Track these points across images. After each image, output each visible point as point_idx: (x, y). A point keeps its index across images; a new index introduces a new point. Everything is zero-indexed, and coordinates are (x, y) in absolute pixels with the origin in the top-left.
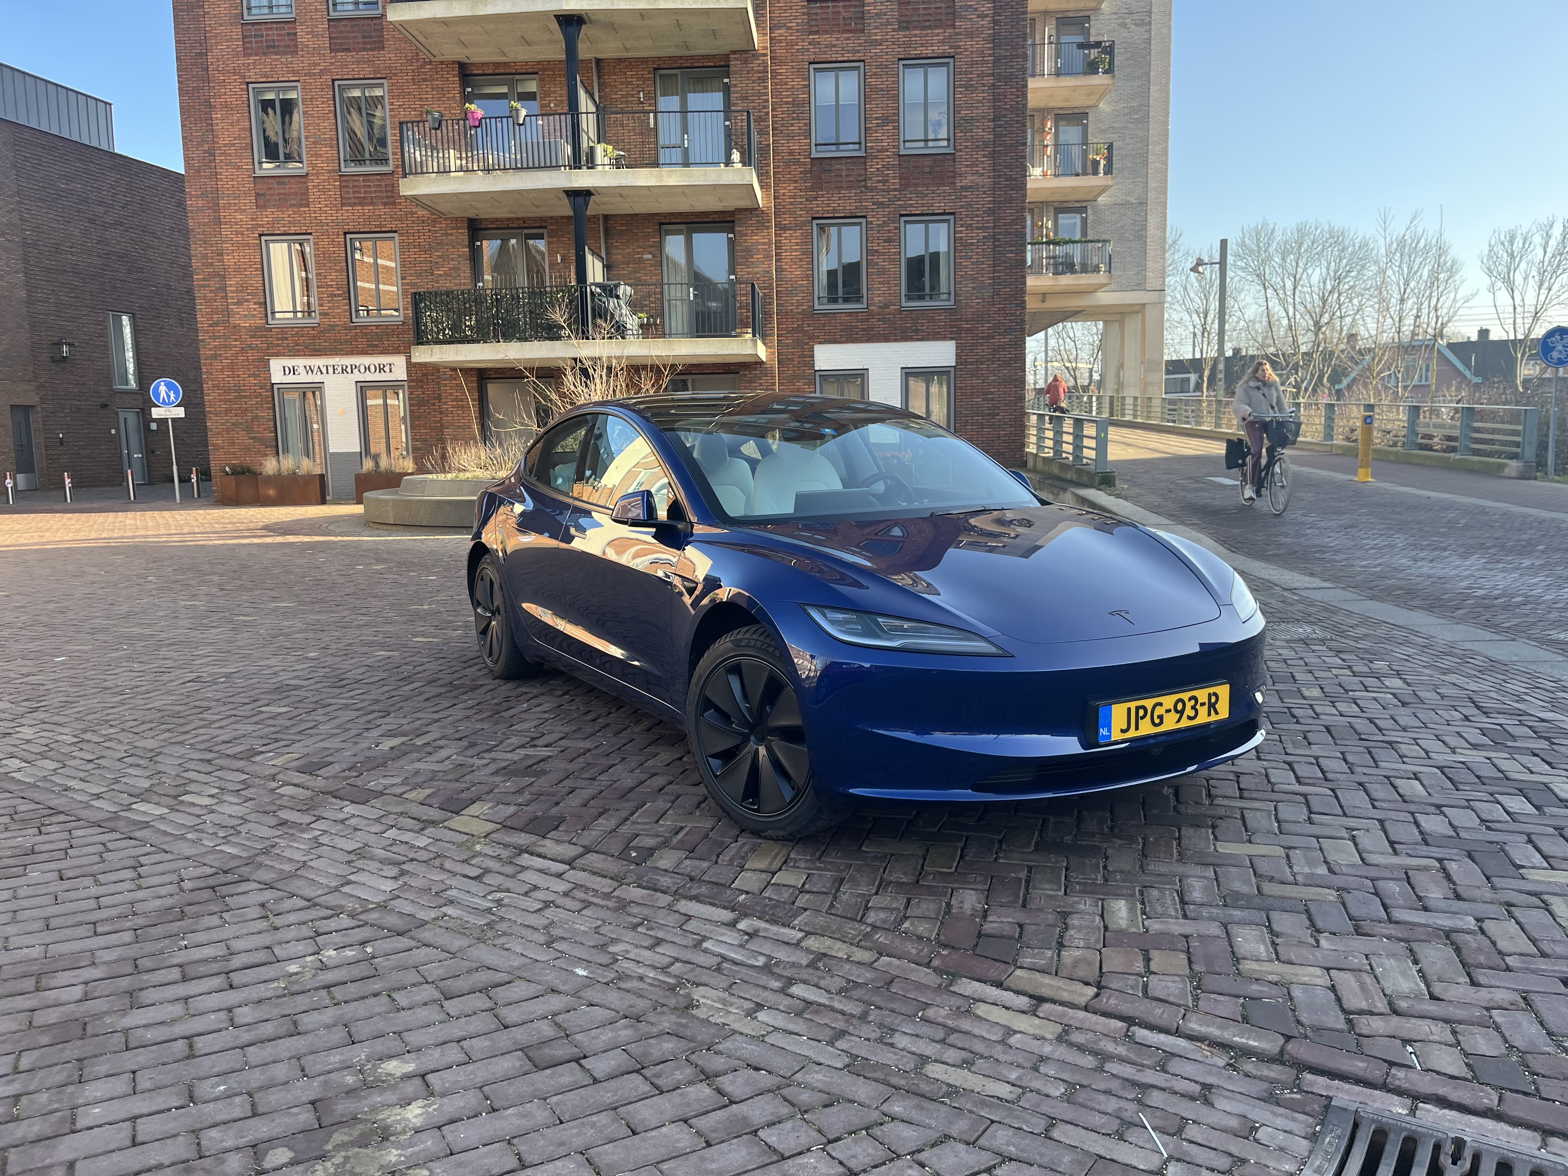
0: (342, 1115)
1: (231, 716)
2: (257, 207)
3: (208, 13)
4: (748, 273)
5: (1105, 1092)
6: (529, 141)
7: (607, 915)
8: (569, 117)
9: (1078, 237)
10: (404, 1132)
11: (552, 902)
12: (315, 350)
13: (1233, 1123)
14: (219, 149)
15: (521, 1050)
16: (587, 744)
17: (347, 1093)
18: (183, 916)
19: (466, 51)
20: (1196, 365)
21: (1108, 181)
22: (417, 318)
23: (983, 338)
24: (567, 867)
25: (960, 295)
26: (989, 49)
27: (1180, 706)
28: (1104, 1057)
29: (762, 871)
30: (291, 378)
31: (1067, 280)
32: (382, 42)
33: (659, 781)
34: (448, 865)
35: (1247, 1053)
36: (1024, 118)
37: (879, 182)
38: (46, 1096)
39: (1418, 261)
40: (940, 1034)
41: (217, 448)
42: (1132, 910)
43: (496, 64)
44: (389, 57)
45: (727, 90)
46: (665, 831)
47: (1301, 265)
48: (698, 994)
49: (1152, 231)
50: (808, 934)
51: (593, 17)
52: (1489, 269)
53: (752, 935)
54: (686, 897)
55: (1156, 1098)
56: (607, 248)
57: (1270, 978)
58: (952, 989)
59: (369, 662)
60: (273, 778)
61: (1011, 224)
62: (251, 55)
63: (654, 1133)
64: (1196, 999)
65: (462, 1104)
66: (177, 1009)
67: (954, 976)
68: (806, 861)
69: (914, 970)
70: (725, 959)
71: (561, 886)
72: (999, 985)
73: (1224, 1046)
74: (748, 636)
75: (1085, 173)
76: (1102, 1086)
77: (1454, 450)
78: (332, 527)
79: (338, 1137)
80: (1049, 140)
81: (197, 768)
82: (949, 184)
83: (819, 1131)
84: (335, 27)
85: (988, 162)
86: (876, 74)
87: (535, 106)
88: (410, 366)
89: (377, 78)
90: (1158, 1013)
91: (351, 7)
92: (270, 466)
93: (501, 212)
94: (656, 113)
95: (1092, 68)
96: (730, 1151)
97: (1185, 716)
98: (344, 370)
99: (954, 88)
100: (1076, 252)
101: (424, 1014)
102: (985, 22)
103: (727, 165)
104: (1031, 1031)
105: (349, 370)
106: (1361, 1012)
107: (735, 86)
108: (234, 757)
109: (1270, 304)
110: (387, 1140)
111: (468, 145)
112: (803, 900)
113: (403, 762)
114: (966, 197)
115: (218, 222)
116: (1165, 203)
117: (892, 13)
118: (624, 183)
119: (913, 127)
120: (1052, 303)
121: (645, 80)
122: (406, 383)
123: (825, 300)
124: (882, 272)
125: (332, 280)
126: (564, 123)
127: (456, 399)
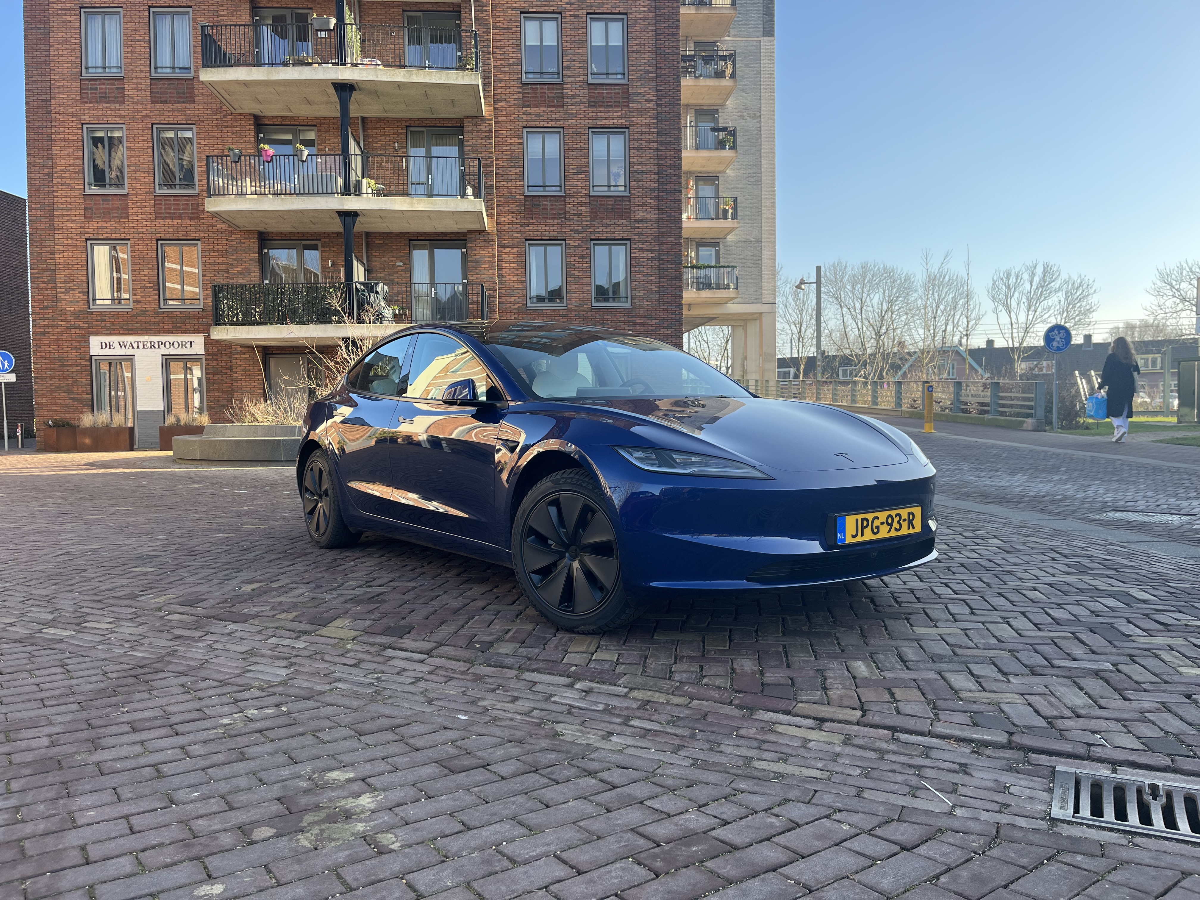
0: (306, 805)
1: (106, 574)
2: (85, 218)
3: (54, 70)
4: (477, 278)
5: (890, 771)
6: (310, 174)
7: (469, 684)
8: (342, 157)
9: (713, 264)
10: (363, 812)
11: (422, 678)
12: (128, 330)
13: (991, 784)
14: (56, 173)
15: (437, 762)
16: (413, 584)
17: (305, 792)
18: (115, 693)
19: (260, 107)
20: (794, 362)
21: (735, 224)
22: (216, 305)
23: (652, 330)
24: (426, 656)
25: (634, 299)
26: (654, 123)
27: (890, 521)
28: (882, 752)
29: (583, 653)
30: (107, 352)
31: (706, 294)
32: (193, 97)
33: (480, 603)
34: (327, 658)
35: (986, 744)
36: (680, 173)
37: (575, 214)
38: (42, 806)
39: (945, 290)
40: (755, 744)
41: (41, 406)
42: (868, 666)
43: (284, 118)
44: (198, 108)
45: (461, 144)
46: (497, 631)
47: (865, 291)
48: (559, 728)
49: (765, 261)
50: (631, 689)
51: (361, 86)
52: (993, 297)
53: (588, 692)
54: (528, 671)
55: (928, 773)
56: (368, 257)
57: (984, 700)
58: (753, 717)
59: (211, 540)
60: (160, 609)
61: (671, 248)
62: (87, 103)
63: (564, 806)
64: (936, 715)
65: (403, 795)
66: (138, 749)
67: (752, 709)
68: (614, 646)
69: (720, 707)
70: (571, 706)
71: (426, 668)
72: (789, 713)
73: (967, 741)
74: (565, 476)
75: (717, 218)
76: (888, 768)
77: (987, 412)
78: (145, 464)
79: (309, 818)
80: (691, 194)
81: (90, 605)
82: (626, 218)
83: (690, 800)
84: (155, 84)
85: (654, 203)
86: (572, 137)
87: (314, 150)
88: (209, 343)
89: (188, 124)
90: (911, 724)
91: (169, 70)
92: (87, 420)
93: (286, 228)
94: (407, 157)
95: (721, 145)
96: (627, 814)
97: (893, 529)
98: (152, 346)
99: (629, 149)
100: (712, 273)
101: (347, 744)
102: (651, 105)
103: (462, 197)
104: (822, 740)
105: (156, 346)
106: (1056, 718)
107: (468, 141)
108: (120, 598)
109: (845, 319)
110: (350, 818)
111: (260, 177)
112: (620, 669)
113: (265, 597)
114: (638, 228)
115: (52, 228)
116: (775, 241)
117: (584, 94)
118: (384, 207)
119: (599, 176)
120: (696, 312)
121: (399, 134)
122: (203, 357)
123: (535, 300)
124: (578, 280)
125: (145, 276)
126: (337, 162)
127: (245, 370)
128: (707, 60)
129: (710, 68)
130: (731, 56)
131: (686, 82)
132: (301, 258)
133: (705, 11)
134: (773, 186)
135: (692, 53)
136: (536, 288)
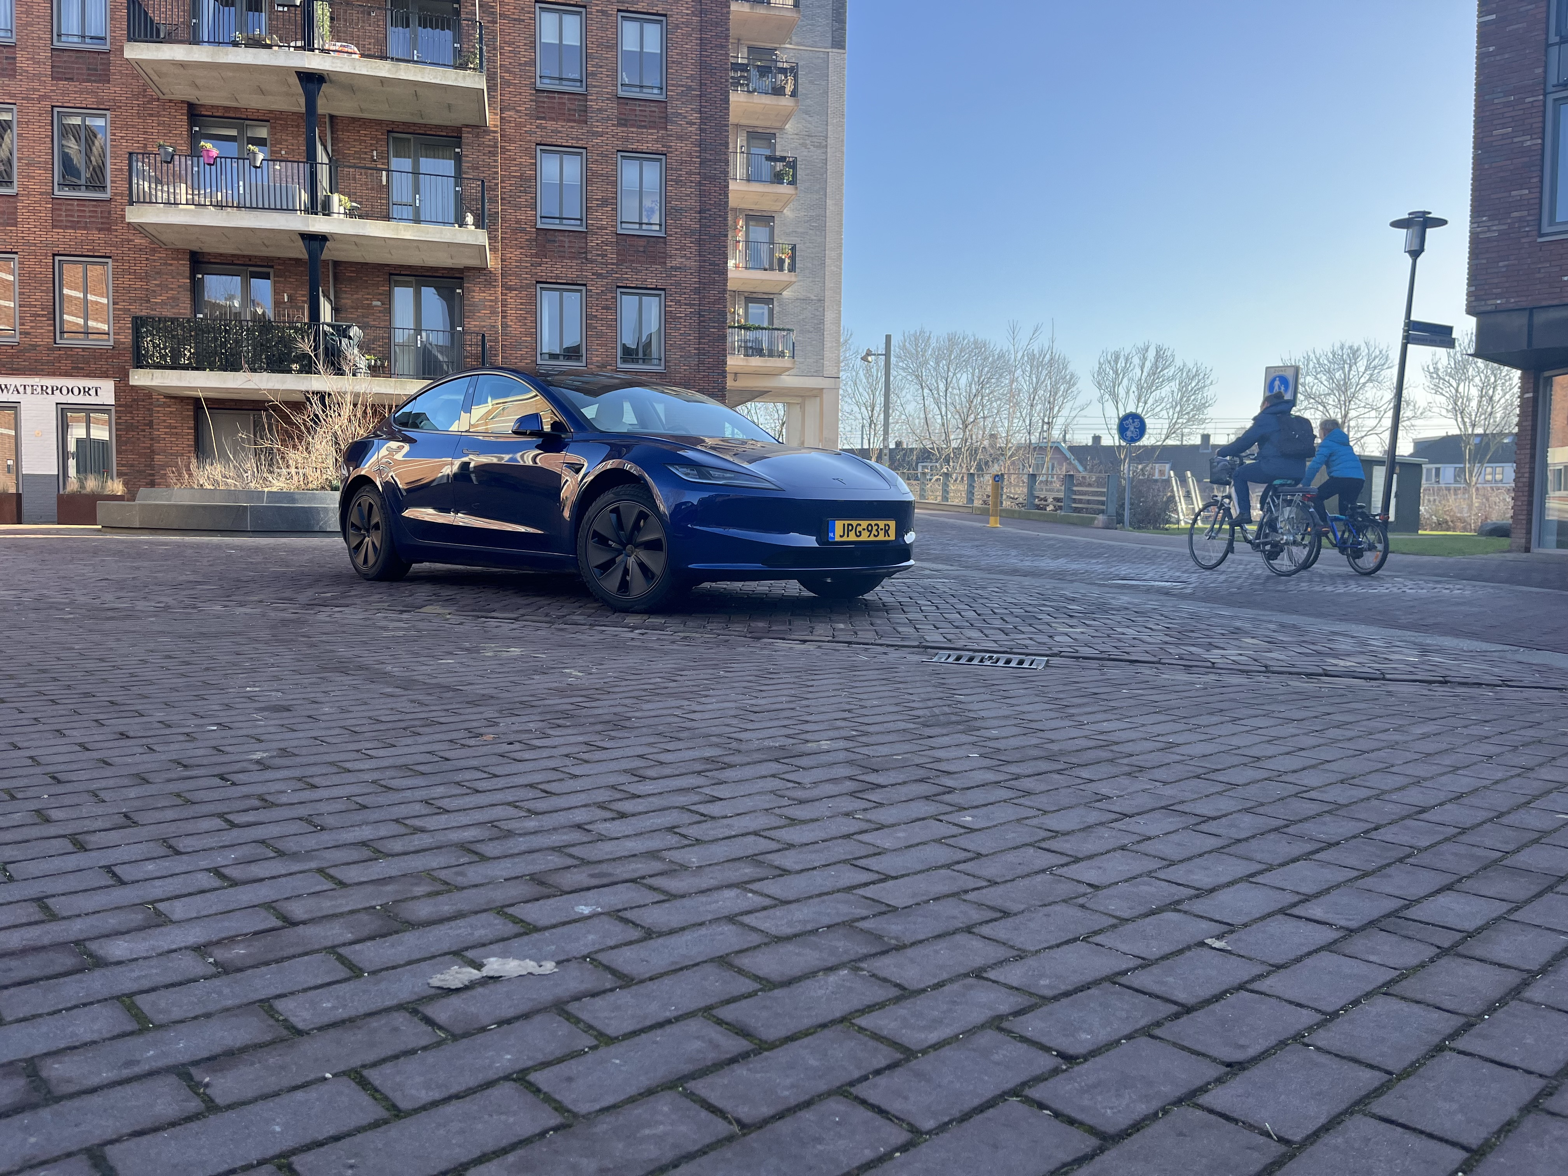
4: (475, 326)
6: (266, 183)
8: (308, 166)
9: (765, 325)
12: (13, 369)
19: (197, 93)
20: (864, 454)
21: (791, 277)
22: (137, 342)
25: (669, 361)
26: (696, 151)
27: (870, 528)
29: (638, 619)
31: (756, 362)
32: (108, 75)
33: (545, 602)
36: (726, 213)
37: (598, 255)
43: (227, 109)
44: (113, 90)
45: (458, 158)
46: (567, 612)
47: (951, 369)
49: (829, 325)
50: (676, 632)
51: (334, 78)
53: (644, 633)
54: (598, 626)
56: (335, 292)
61: (714, 303)
68: (662, 617)
70: (633, 638)
74: (624, 489)
75: (772, 269)
80: (741, 236)
82: (660, 264)
84: (58, 56)
85: (694, 248)
86: (597, 161)
87: (267, 151)
88: (123, 389)
89: (100, 109)
91: (76, 39)
93: (228, 249)
94: (388, 171)
95: (778, 178)
97: (872, 535)
98: (43, 391)
99: (665, 181)
100: (764, 337)
102: (693, 129)
103: (460, 226)
105: (50, 391)
107: (467, 156)
109: (927, 402)
111: (198, 184)
112: (667, 625)
114: (675, 276)
116: (840, 302)
117: (612, 110)
118: (361, 232)
119: (629, 210)
120: (743, 383)
121: (378, 140)
122: (113, 408)
123: (547, 356)
124: (600, 335)
125: (36, 300)
126: (301, 172)
127: (170, 427)
128: (764, 71)
129: (767, 82)
130: (792, 69)
131: (737, 98)
132: (246, 288)
133: (761, 10)
134: (839, 233)
135: (745, 61)
136: (548, 342)
